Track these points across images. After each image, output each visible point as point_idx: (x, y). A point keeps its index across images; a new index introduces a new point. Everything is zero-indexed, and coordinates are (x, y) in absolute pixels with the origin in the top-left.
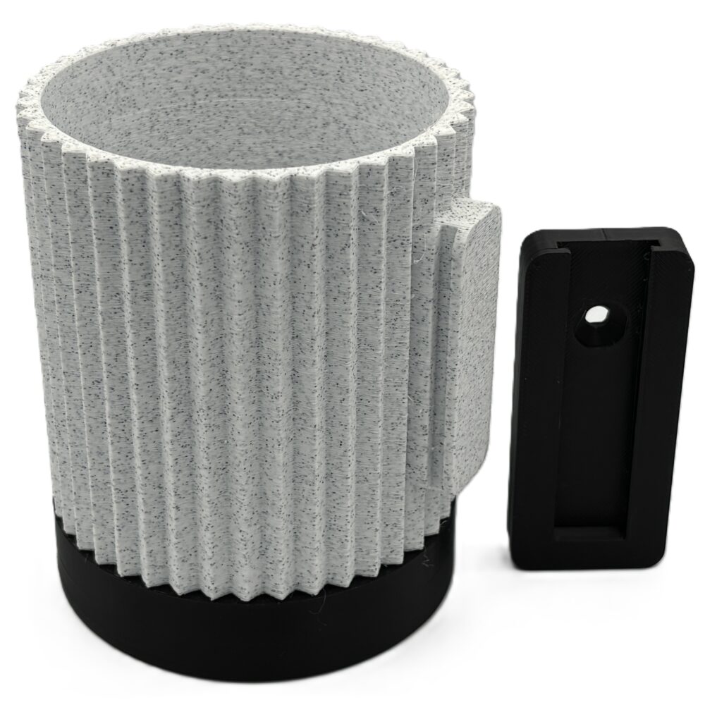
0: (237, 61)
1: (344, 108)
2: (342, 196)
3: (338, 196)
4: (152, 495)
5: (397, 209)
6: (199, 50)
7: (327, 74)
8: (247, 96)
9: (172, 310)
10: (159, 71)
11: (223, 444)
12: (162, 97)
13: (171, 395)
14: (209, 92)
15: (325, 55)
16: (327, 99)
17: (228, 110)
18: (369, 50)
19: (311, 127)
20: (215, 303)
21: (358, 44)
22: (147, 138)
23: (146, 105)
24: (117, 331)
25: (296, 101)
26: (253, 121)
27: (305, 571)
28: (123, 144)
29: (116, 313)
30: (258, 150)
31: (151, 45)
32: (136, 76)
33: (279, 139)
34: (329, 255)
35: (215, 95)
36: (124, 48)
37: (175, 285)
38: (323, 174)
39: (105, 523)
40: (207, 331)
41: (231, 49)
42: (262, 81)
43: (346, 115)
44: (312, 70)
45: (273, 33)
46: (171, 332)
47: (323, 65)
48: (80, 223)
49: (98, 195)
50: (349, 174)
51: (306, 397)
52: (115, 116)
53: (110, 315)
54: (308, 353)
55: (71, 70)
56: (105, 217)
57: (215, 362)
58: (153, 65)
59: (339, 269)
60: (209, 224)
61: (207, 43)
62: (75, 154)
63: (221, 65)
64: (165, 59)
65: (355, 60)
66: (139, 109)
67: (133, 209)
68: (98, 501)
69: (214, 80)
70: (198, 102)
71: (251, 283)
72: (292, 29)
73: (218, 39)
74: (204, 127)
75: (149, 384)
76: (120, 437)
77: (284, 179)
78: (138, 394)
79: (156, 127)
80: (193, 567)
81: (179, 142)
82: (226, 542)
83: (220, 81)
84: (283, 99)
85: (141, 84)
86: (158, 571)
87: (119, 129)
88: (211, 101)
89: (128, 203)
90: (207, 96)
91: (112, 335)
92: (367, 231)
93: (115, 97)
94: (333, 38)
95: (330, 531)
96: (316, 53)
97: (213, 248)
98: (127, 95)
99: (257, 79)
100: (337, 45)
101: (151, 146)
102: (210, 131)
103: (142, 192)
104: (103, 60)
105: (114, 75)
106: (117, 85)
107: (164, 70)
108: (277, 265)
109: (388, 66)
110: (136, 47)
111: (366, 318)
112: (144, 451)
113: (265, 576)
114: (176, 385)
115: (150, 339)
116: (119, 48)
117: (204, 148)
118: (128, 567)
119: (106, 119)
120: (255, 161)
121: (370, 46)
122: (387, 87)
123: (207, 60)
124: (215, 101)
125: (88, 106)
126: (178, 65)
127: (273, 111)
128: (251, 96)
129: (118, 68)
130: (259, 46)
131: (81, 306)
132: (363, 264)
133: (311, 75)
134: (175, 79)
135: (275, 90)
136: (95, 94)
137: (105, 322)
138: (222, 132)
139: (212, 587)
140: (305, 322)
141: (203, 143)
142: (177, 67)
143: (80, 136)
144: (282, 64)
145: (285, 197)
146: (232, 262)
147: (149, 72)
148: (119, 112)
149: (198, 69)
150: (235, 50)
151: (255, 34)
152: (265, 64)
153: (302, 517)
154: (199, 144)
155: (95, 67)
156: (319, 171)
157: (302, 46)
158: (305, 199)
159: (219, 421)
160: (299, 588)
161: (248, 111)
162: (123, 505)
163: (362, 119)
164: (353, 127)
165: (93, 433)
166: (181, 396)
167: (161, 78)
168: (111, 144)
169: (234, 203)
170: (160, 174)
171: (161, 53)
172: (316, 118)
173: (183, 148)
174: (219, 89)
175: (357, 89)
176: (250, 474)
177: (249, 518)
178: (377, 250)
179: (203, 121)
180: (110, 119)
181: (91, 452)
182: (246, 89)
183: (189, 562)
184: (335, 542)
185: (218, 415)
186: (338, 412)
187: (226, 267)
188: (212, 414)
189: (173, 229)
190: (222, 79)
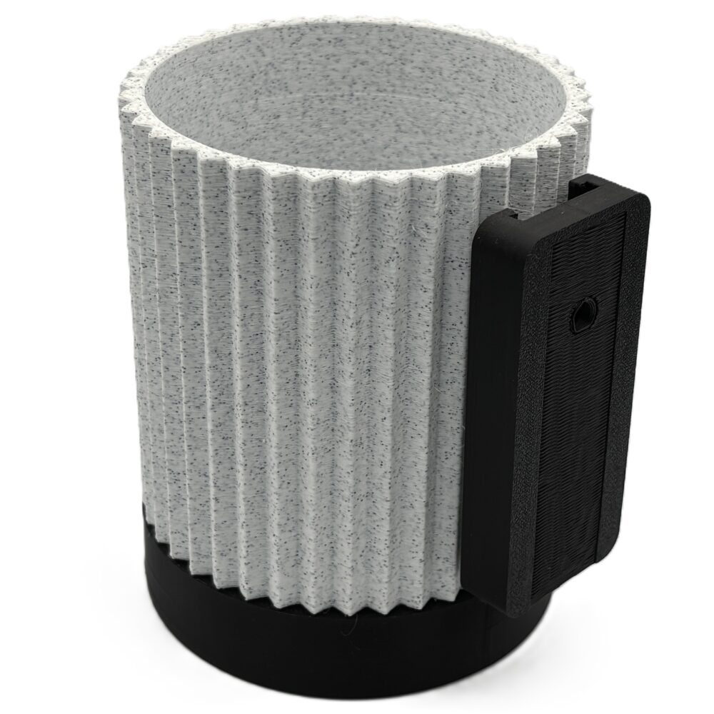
0: (398, 57)
1: (496, 118)
2: (388, 207)
3: (383, 206)
4: (197, 482)
5: (455, 228)
6: (359, 41)
7: (483, 81)
8: (406, 94)
9: (215, 298)
10: (315, 57)
11: (258, 441)
12: (317, 84)
13: (213, 384)
14: (368, 84)
15: (482, 61)
16: (482, 107)
17: (386, 106)
18: (522, 61)
19: (466, 133)
20: (256, 297)
21: (512, 53)
22: (299, 123)
23: (298, 90)
24: (173, 311)
25: (454, 105)
26: (411, 119)
27: (340, 589)
28: (270, 126)
29: (172, 293)
30: (414, 149)
31: (308, 31)
32: (289, 59)
33: (435, 141)
34: (374, 266)
35: (374, 88)
36: (277, 29)
37: (219, 272)
39: (164, 502)
40: (245, 325)
41: (393, 43)
42: (422, 80)
43: (499, 126)
44: (469, 75)
45: (435, 32)
46: (213, 321)
47: (480, 71)
48: (147, 197)
49: (156, 171)
50: (394, 185)
51: (344, 408)
52: (263, 97)
53: (167, 294)
54: (346, 363)
55: (210, 45)
56: (163, 194)
57: (254, 358)
58: (309, 51)
59: (383, 282)
60: (250, 216)
61: (367, 34)
63: (381, 58)
64: (322, 46)
65: (509, 69)
66: (291, 93)
67: (184, 190)
68: (158, 478)
69: (373, 73)
70: (356, 94)
71: (290, 282)
72: (455, 30)
73: (380, 31)
74: (360, 120)
75: (197, 370)
76: (173, 418)
78: (186, 378)
79: (309, 114)
80: (232, 562)
81: (332, 131)
82: (259, 541)
83: (379, 75)
84: (441, 101)
85: (295, 68)
86: (201, 559)
87: (267, 111)
88: (369, 94)
89: (180, 183)
90: (365, 88)
91: (168, 314)
92: (418, 246)
93: (265, 77)
94: (490, 44)
95: (370, 553)
96: (475, 57)
97: (254, 241)
98: (279, 77)
99: (417, 77)
100: (494, 52)
101: (302, 132)
102: (366, 125)
103: (193, 175)
104: (251, 39)
105: (264, 56)
106: (267, 66)
107: (321, 56)
109: (536, 80)
110: (292, 31)
111: (416, 338)
112: (190, 436)
113: (299, 588)
114: (218, 374)
115: (199, 325)
116: (272, 29)
117: (359, 140)
118: (178, 550)
119: (252, 99)
121: (522, 57)
122: (533, 102)
123: (367, 52)
124: (373, 94)
125: (231, 83)
126: (336, 53)
127: (430, 112)
128: (410, 94)
129: (269, 50)
130: (420, 44)
131: (145, 280)
132: (413, 280)
133: (469, 80)
134: (333, 67)
135: (434, 91)
136: (240, 72)
137: (161, 300)
138: (378, 126)
139: (246, 587)
140: (344, 331)
141: (358, 136)
142: (335, 56)
144: (442, 65)
145: (326, 199)
146: (269, 258)
147: (305, 57)
148: (267, 93)
149: (357, 60)
150: (397, 44)
151: (417, 30)
152: (426, 62)
153: (339, 532)
154: (353, 136)
155: (241, 46)
157: (462, 49)
158: (346, 204)
159: (256, 419)
160: (335, 605)
161: (406, 109)
162: (175, 487)
163: (512, 132)
164: (504, 139)
165: (155, 410)
166: (223, 387)
167: (317, 64)
168: (255, 123)
169: (272, 198)
170: (206, 158)
171: (319, 39)
172: (471, 125)
173: (336, 138)
174: (378, 83)
175: (509, 100)
176: (284, 479)
177: (283, 524)
178: (427, 268)
179: (360, 114)
180: (257, 99)
181: (153, 429)
182: (406, 87)
183: (228, 557)
184: (374, 565)
185: (256, 412)
186: (380, 431)
187: (266, 262)
188: (249, 410)
189: (219, 216)
190: (382, 73)
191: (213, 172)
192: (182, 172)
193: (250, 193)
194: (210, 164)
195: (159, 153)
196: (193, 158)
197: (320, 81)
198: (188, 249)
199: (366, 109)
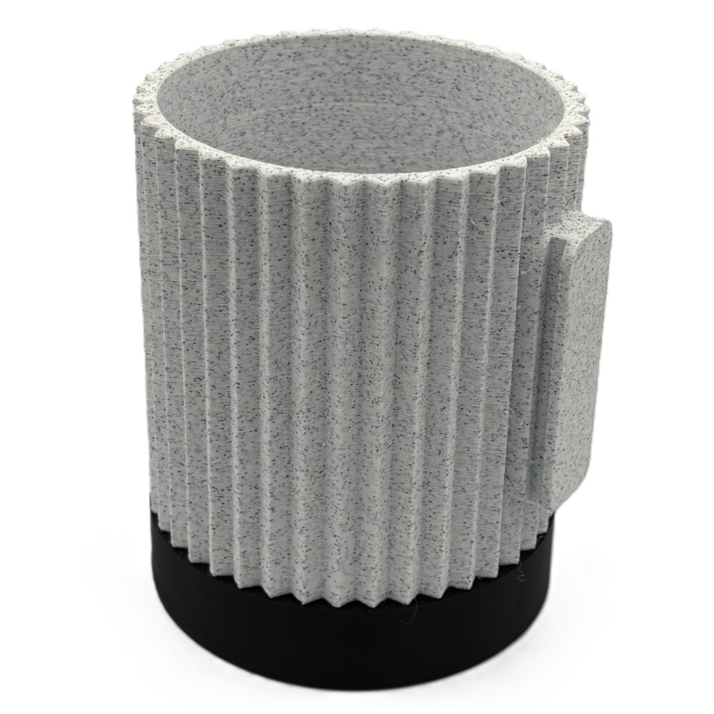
0: (355, 66)
1: (458, 117)
2: (452, 204)
3: (448, 203)
4: (248, 495)
5: (506, 219)
6: (317, 53)
7: (444, 82)
8: (363, 102)
9: (277, 310)
10: (276, 72)
11: (321, 447)
12: (278, 99)
13: (272, 395)
14: (325, 95)
15: (442, 63)
16: (443, 108)
17: (343, 114)
18: (487, 60)
19: (425, 134)
20: (320, 305)
21: (476, 53)
22: (262, 139)
23: (262, 106)
24: (221, 329)
25: (412, 108)
26: (368, 126)
27: (398, 580)
28: (236, 144)
29: (221, 311)
30: (371, 155)
31: (269, 47)
32: (253, 77)
33: (393, 144)
34: (436, 262)
35: (331, 98)
36: (243, 48)
37: (281, 285)
38: (433, 182)
39: (200, 521)
40: (310, 333)
41: (349, 53)
42: (379, 86)
43: (461, 124)
44: (428, 78)
45: (391, 39)
46: (274, 333)
47: (440, 73)
48: (189, 220)
49: (208, 193)
50: (460, 182)
51: (407, 403)
52: (231, 115)
53: (215, 313)
54: (410, 360)
55: (188, 68)
56: (214, 215)
57: (317, 364)
58: (270, 67)
59: (445, 276)
60: (317, 226)
61: (325, 46)
62: (188, 151)
63: (338, 69)
64: (282, 61)
65: (473, 69)
66: (255, 110)
67: (243, 208)
68: (194, 498)
69: (331, 83)
70: (313, 105)
71: (356, 286)
72: (411, 36)
73: (337, 43)
74: (318, 131)
75: (251, 384)
76: (219, 435)
77: (395, 184)
78: (239, 393)
79: (270, 129)
80: (285, 570)
81: (292, 144)
82: (320, 547)
83: (336, 85)
84: (398, 105)
85: (258, 85)
86: (250, 572)
87: (234, 129)
88: (326, 105)
89: (238, 202)
90: (323, 99)
91: (217, 333)
92: (475, 240)
94: (451, 46)
95: (425, 540)
96: (434, 60)
97: (320, 250)
98: (244, 95)
99: (374, 84)
100: (455, 54)
101: (265, 147)
102: (324, 135)
103: (252, 192)
104: (221, 59)
105: (231, 75)
106: (234, 84)
107: (282, 71)
108: (384, 270)
109: (505, 76)
110: (255, 48)
111: (471, 327)
112: (242, 450)
113: (357, 583)
114: (278, 385)
115: (254, 339)
116: (237, 48)
117: (317, 150)
118: (221, 566)
119: (221, 118)
120: (368, 166)
121: (488, 56)
122: (503, 98)
123: (324, 64)
124: (330, 105)
125: (205, 105)
126: (296, 67)
127: (387, 117)
128: (367, 101)
129: (236, 69)
130: (377, 52)
131: (186, 302)
132: (470, 272)
133: (428, 82)
134: (293, 81)
135: (391, 96)
136: (212, 92)
137: (210, 320)
138: (336, 135)
139: (304, 591)
140: (409, 328)
141: (317, 146)
142: (294, 70)
143: (195, 133)
144: (398, 71)
145: (395, 202)
146: (338, 265)
147: (267, 73)
148: (234, 111)
149: (315, 73)
150: (353, 54)
151: (373, 39)
152: (382, 69)
153: (397, 525)
154: (312, 147)
155: (212, 66)
156: (430, 178)
157: (420, 54)
158: (415, 205)
159: (318, 424)
160: (391, 597)
161: (363, 116)
162: (219, 504)
163: (477, 128)
164: (467, 136)
165: (192, 430)
166: (281, 397)
167: (278, 79)
168: (225, 143)
169: (344, 206)
170: (271, 174)
171: (280, 55)
172: (430, 126)
173: (297, 150)
174: (335, 93)
175: (473, 99)
176: (347, 479)
177: (344, 523)
178: (485, 259)
179: (318, 124)
180: (226, 118)
181: (189, 450)
182: (362, 94)
183: (282, 565)
184: (429, 551)
185: (317, 418)
186: (438, 421)
187: (333, 270)
188: (311, 416)
189: (282, 229)
190: (339, 83)
191: (279, 187)
192: (242, 190)
193: (318, 204)
194: (275, 180)
195: (212, 174)
196: (253, 176)
197: (281, 95)
198: (245, 265)
199: (324, 120)
